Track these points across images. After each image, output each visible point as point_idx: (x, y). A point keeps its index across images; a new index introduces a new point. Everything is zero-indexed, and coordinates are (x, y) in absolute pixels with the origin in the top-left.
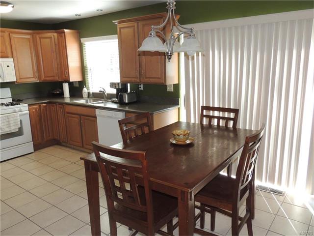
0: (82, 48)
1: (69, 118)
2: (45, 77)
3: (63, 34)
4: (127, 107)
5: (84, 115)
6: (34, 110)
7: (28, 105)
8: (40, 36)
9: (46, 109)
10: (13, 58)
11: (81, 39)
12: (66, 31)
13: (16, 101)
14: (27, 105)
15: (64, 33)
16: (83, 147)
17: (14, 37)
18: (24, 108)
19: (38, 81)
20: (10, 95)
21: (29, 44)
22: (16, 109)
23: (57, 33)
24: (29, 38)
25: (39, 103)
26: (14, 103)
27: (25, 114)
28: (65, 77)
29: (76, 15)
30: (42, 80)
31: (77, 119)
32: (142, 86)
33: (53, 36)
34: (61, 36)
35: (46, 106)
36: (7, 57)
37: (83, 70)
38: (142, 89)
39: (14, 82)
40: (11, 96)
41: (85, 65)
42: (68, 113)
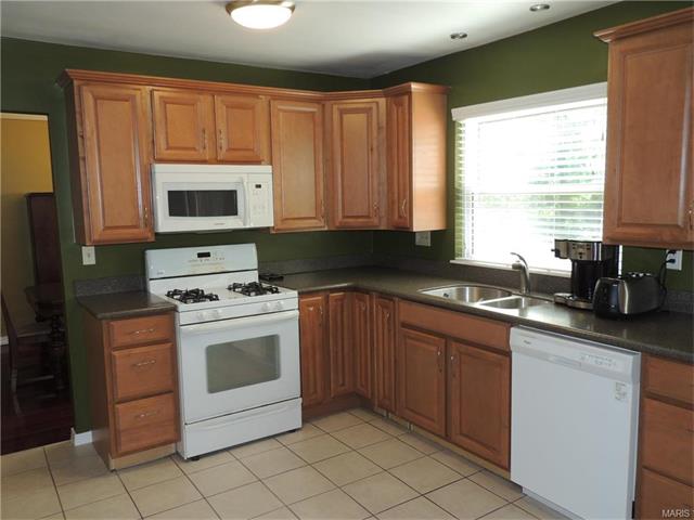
0: (454, 135)
1: (409, 341)
2: (344, 217)
3: (406, 98)
4: (625, 332)
5: (458, 340)
6: (312, 309)
7: (299, 293)
8: (342, 107)
9: (342, 306)
10: (271, 164)
11: (453, 111)
12: (415, 86)
13: (269, 280)
14: (295, 293)
15: (409, 93)
16: (447, 438)
17: (279, 110)
18: (287, 301)
19: (326, 229)
20: (254, 263)
21: (312, 126)
22: (268, 304)
23: (386, 96)
24: (313, 113)
25: (325, 290)
26: (265, 285)
27: (290, 319)
28: (400, 217)
29: (453, 37)
30: (338, 224)
31: (434, 349)
32: (679, 256)
33: (374, 106)
34: (400, 104)
35: (342, 299)
36: (258, 162)
37: (451, 198)
38: (678, 266)
39: (268, 228)
40: (256, 267)
41: (456, 186)
42: (404, 325)
